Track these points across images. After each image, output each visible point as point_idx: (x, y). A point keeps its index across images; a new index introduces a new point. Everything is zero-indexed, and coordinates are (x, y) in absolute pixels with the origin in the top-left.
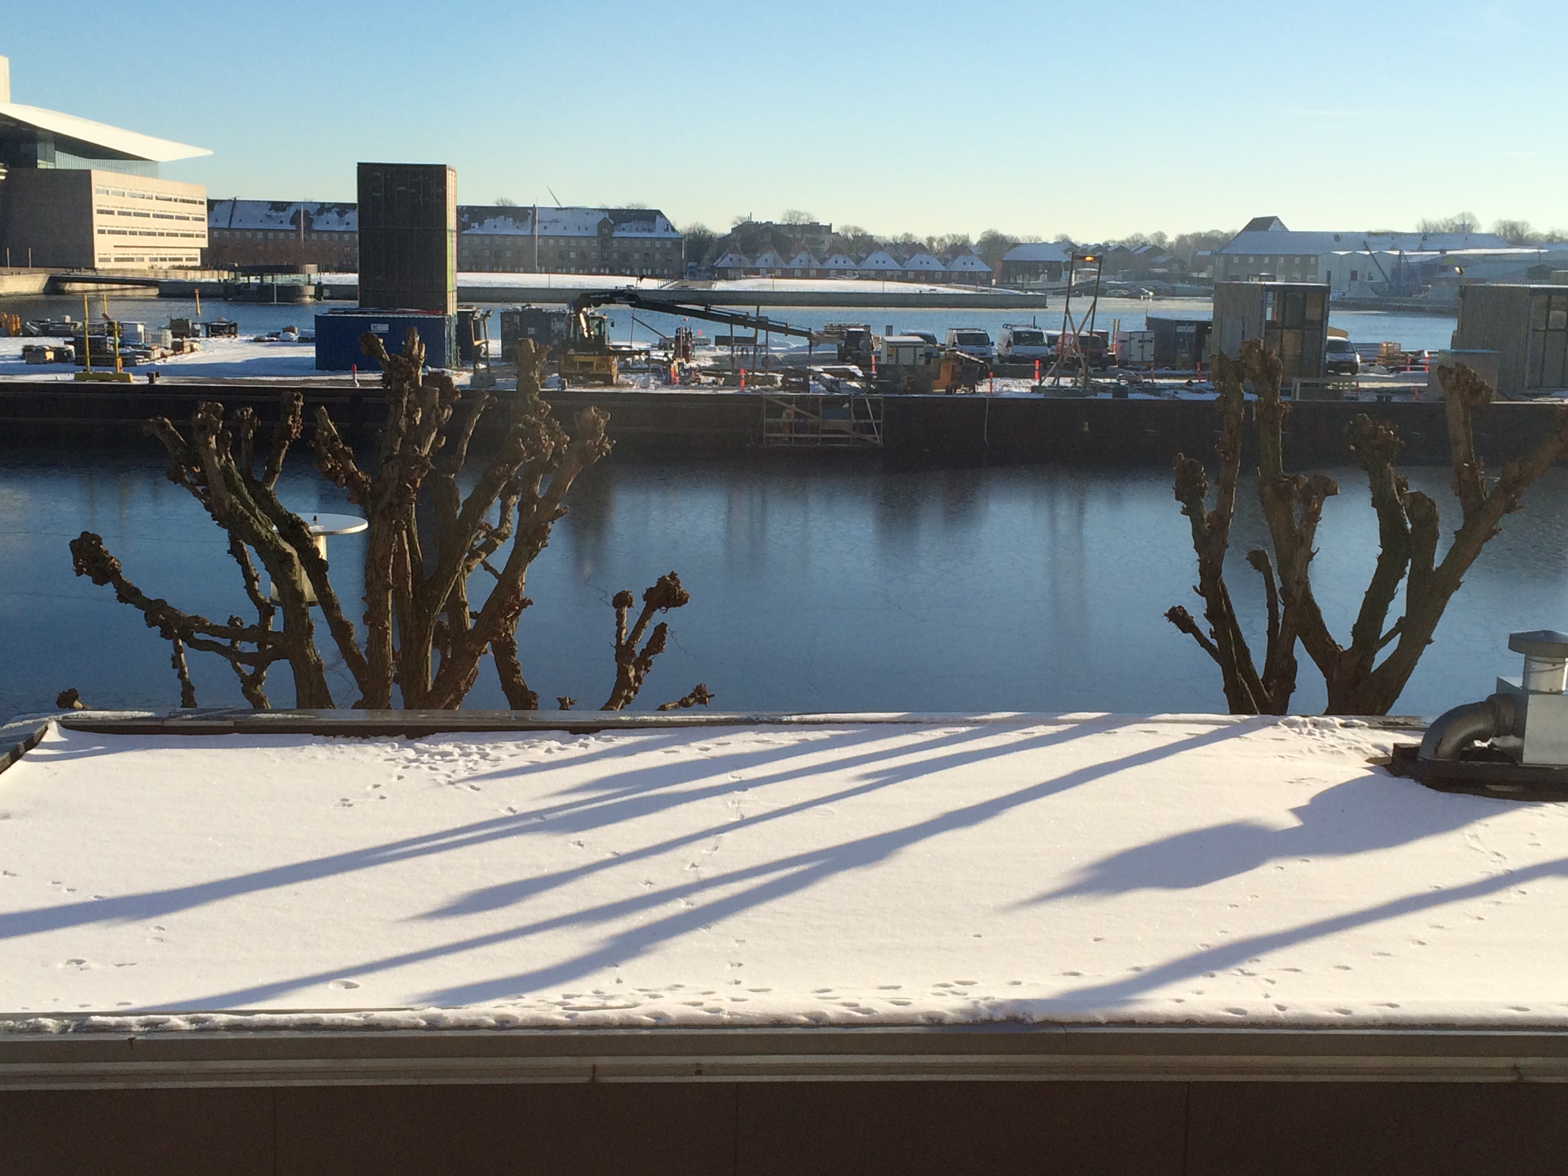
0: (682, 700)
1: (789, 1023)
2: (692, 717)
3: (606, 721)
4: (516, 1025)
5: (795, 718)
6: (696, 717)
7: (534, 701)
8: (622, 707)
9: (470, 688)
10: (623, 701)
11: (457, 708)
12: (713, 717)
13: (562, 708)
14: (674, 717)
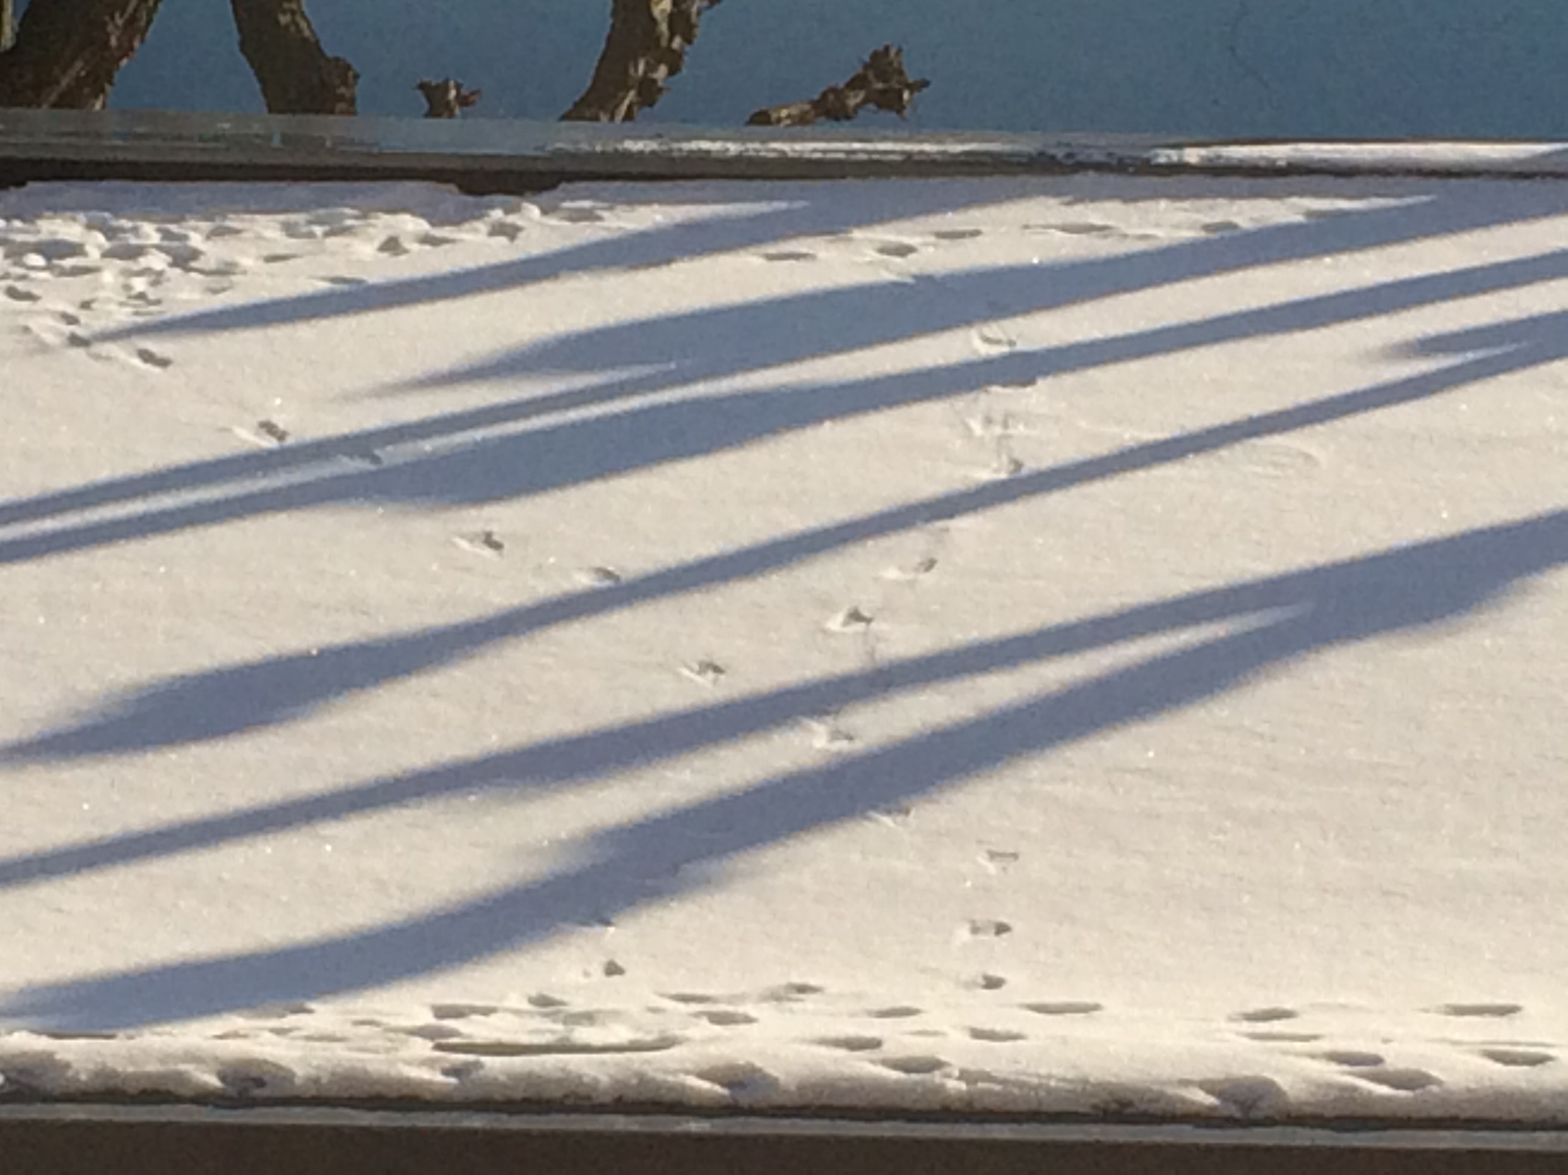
0: (824, 95)
1: (1154, 1108)
2: (857, 146)
3: (574, 156)
4: (288, 1092)
5: (1193, 155)
6: (869, 146)
7: (342, 90)
8: (629, 116)
9: (136, 44)
10: (632, 95)
11: (98, 106)
12: (927, 147)
13: (432, 113)
14: (798, 146)
